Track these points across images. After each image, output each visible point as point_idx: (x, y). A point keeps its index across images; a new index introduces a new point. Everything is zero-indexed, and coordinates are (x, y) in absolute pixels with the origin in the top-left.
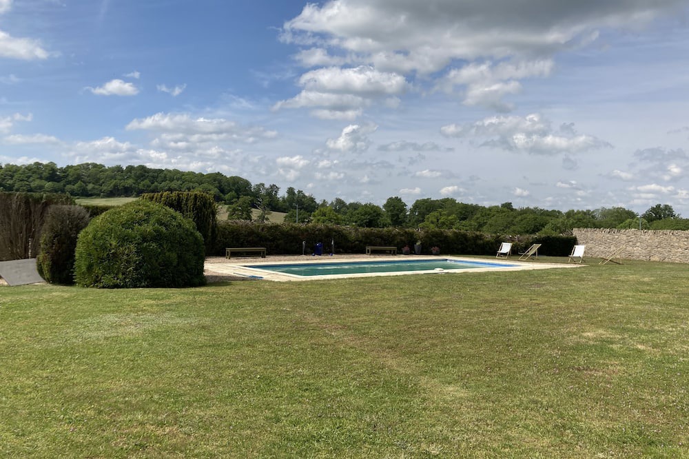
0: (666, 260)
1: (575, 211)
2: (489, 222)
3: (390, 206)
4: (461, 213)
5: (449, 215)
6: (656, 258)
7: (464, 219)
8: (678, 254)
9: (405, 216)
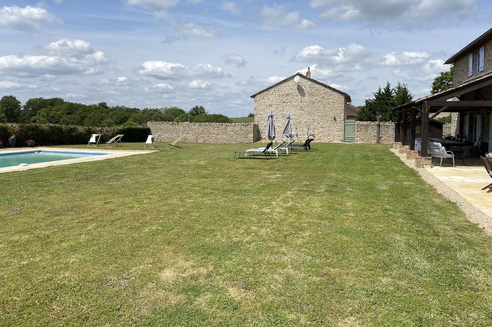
0: (207, 142)
1: (149, 109)
2: (89, 116)
3: (4, 103)
4: (67, 108)
5: (57, 111)
6: (200, 141)
7: (69, 114)
8: (213, 138)
9: (20, 111)
